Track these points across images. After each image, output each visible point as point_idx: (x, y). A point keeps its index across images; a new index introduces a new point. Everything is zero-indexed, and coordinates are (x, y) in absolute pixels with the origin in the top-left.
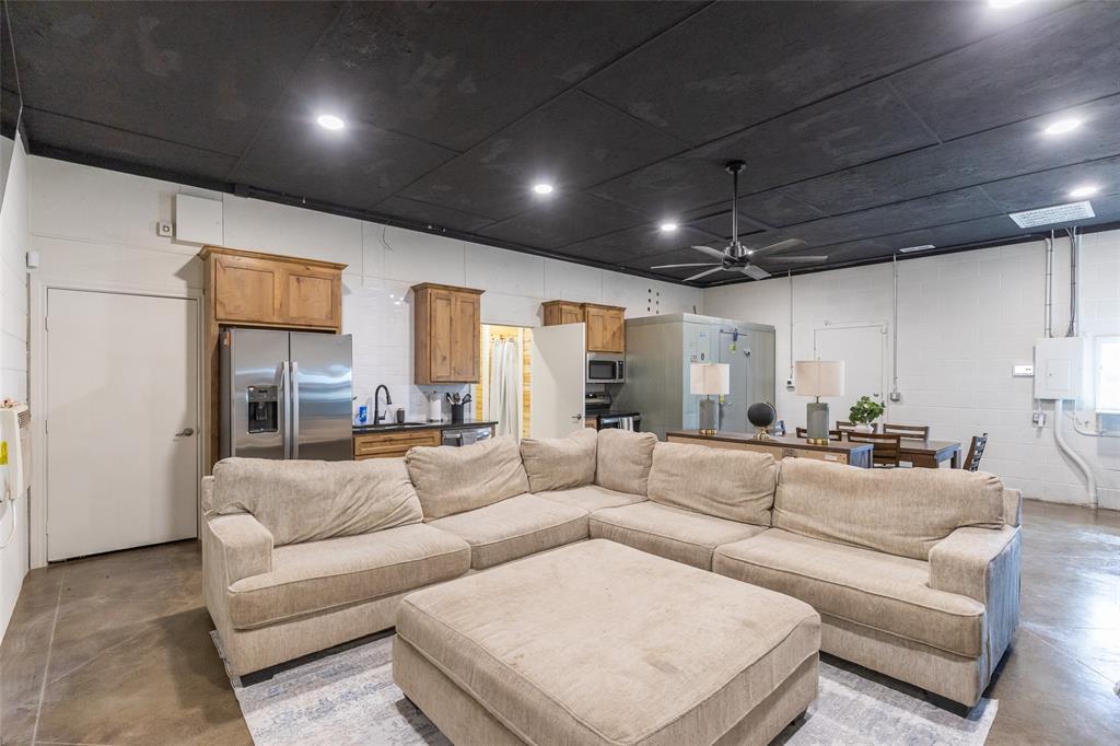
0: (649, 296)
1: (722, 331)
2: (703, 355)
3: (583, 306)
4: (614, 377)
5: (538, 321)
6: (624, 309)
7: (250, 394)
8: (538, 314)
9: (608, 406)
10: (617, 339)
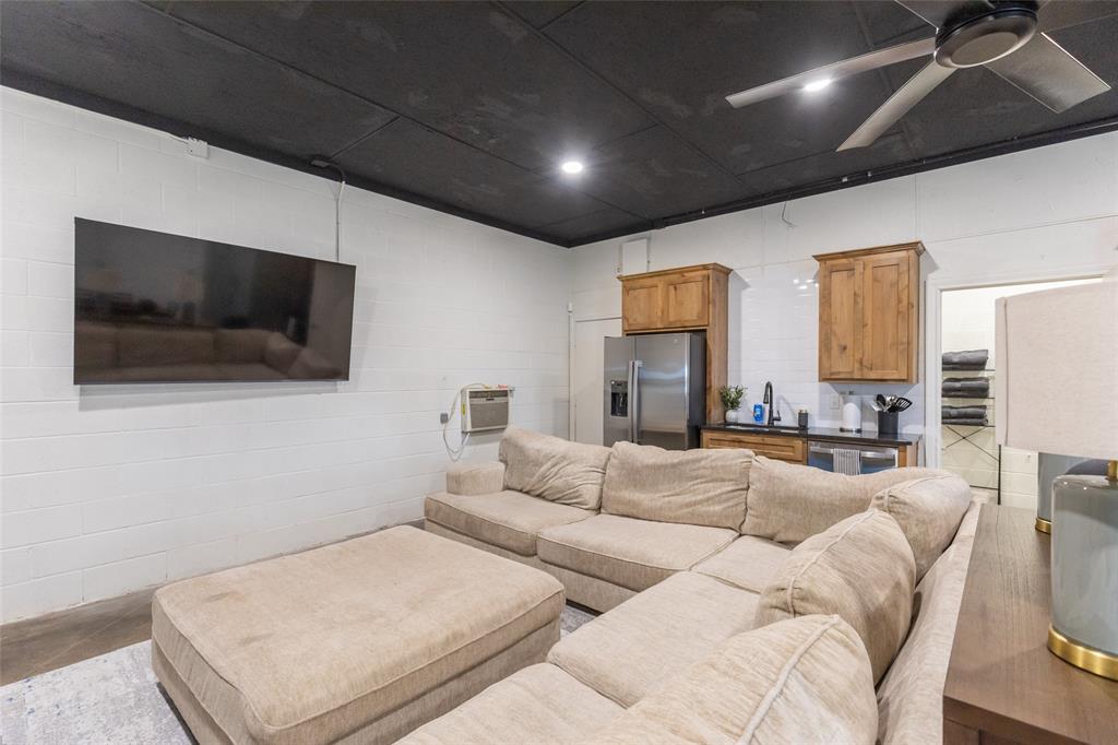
7: (613, 386)
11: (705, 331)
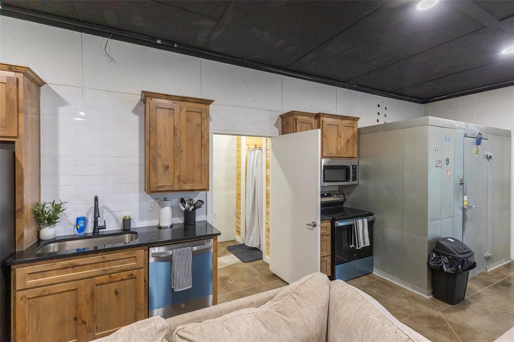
0: (379, 110)
1: (466, 136)
2: (448, 160)
3: (318, 116)
4: (347, 179)
5: (276, 131)
6: (358, 119)
8: (276, 125)
9: (342, 203)
10: (350, 146)
11: (14, 142)
